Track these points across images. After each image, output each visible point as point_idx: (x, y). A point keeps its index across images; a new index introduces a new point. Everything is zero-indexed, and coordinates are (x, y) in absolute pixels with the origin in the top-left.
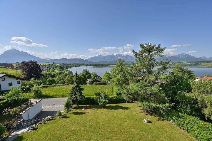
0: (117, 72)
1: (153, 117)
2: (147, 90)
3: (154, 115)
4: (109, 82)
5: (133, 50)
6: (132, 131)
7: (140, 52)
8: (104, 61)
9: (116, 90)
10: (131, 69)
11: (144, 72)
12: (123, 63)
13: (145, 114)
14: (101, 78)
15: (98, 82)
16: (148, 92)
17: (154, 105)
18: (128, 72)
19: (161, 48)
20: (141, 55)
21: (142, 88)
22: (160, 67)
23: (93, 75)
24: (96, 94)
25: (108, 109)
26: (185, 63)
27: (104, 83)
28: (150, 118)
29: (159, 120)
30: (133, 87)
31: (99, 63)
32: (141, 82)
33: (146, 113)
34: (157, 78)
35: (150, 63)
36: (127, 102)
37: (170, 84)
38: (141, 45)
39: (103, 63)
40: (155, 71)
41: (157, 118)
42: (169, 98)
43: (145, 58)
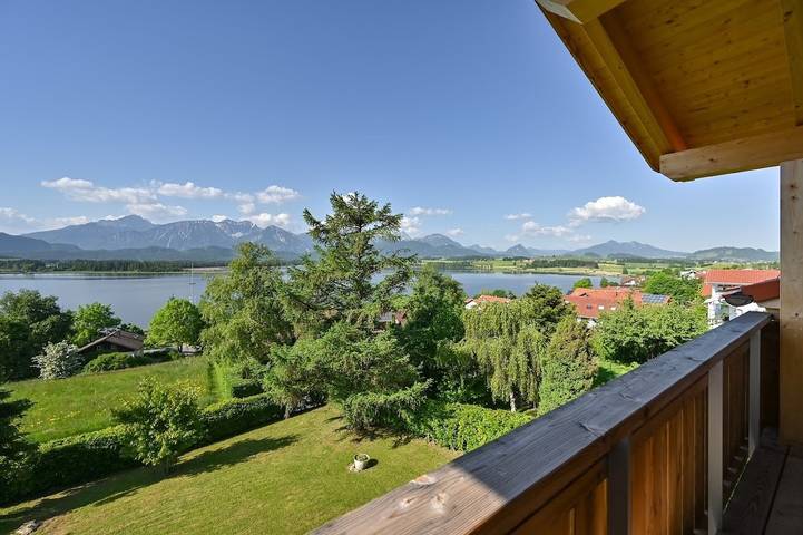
0: (235, 296)
1: (378, 441)
2: (360, 353)
3: (382, 436)
4: (186, 347)
5: (307, 212)
6: (316, 520)
7: (329, 220)
8: (154, 249)
9: (227, 376)
10: (301, 281)
11: (346, 292)
12: (262, 260)
13: (353, 441)
14: (141, 333)
15: (123, 355)
16: (363, 358)
17: (381, 399)
18: (291, 295)
19: (393, 214)
20: (336, 230)
21: (342, 348)
22: (392, 273)
23: (88, 321)
24: (125, 417)
25: (195, 474)
26: (443, 260)
27: (156, 355)
28: (369, 448)
29: (395, 447)
30: (310, 349)
31: (125, 258)
32: (337, 326)
33: (357, 437)
34: (386, 308)
35: (363, 259)
36: (286, 415)
37: (417, 323)
38: (334, 198)
39: (153, 258)
40: (377, 288)
41: (392, 440)
42: (420, 367)
43: (346, 243)
